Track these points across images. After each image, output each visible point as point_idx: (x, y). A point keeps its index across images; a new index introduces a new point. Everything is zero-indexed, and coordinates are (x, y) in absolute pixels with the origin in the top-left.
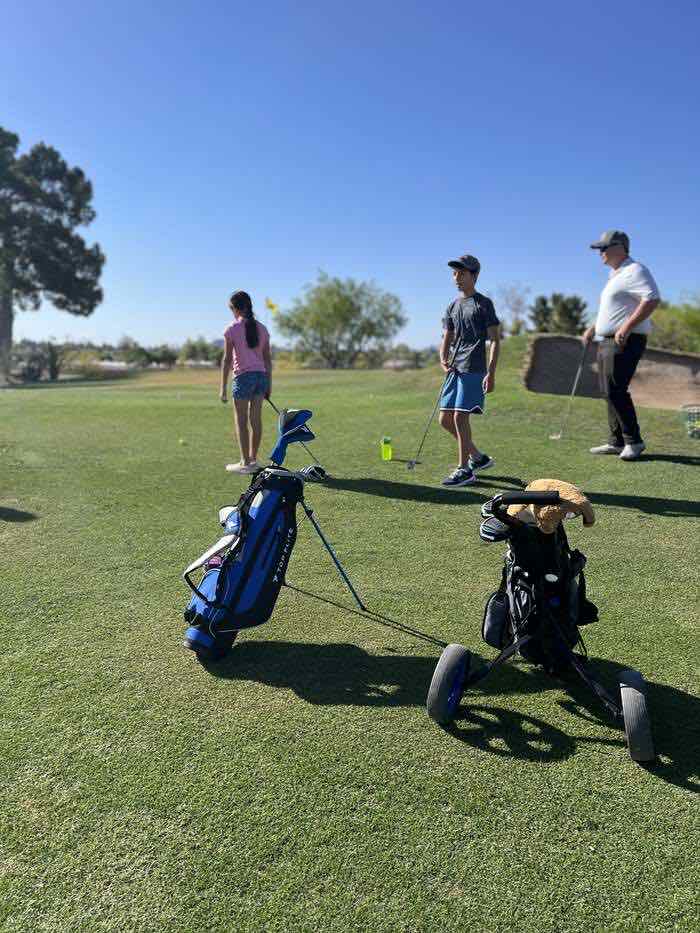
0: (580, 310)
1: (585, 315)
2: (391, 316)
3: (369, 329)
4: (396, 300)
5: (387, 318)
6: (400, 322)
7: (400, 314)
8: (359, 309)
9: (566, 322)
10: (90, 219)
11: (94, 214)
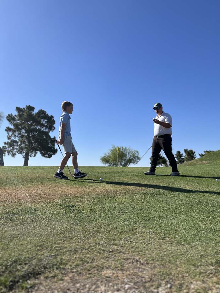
0: (194, 154)
1: (195, 155)
2: (136, 157)
3: (130, 161)
4: (138, 152)
5: (134, 157)
6: (139, 159)
7: (138, 156)
8: (126, 155)
9: (189, 157)
10: (54, 129)
11: (55, 128)
